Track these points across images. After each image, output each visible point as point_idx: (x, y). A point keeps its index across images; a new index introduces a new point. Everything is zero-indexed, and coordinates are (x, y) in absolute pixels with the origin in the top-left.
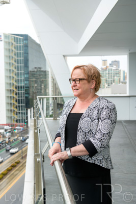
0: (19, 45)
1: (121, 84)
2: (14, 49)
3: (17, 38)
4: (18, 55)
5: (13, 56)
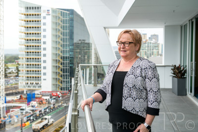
0: (65, 19)
1: (159, 56)
2: (60, 22)
3: (64, 12)
4: (64, 28)
5: (60, 28)
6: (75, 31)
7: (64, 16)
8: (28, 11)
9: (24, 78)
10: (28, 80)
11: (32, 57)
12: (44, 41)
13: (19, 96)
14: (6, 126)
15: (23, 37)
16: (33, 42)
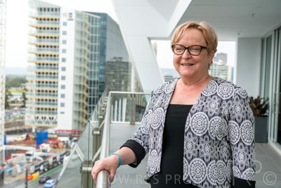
0: (94, 26)
2: (87, 32)
3: (93, 17)
4: (92, 39)
5: (87, 40)
6: (108, 44)
7: (93, 22)
8: (41, 14)
9: (34, 110)
10: (38, 113)
11: (45, 80)
12: (64, 57)
13: (24, 136)
14: (5, 178)
15: (33, 51)
16: (47, 59)
